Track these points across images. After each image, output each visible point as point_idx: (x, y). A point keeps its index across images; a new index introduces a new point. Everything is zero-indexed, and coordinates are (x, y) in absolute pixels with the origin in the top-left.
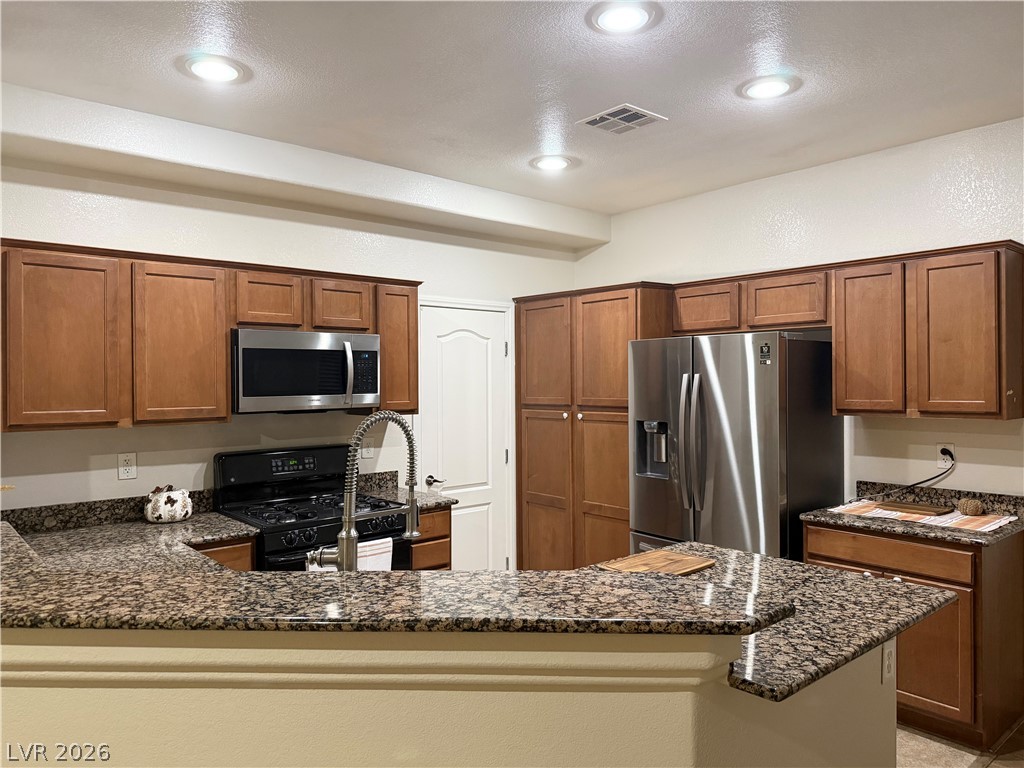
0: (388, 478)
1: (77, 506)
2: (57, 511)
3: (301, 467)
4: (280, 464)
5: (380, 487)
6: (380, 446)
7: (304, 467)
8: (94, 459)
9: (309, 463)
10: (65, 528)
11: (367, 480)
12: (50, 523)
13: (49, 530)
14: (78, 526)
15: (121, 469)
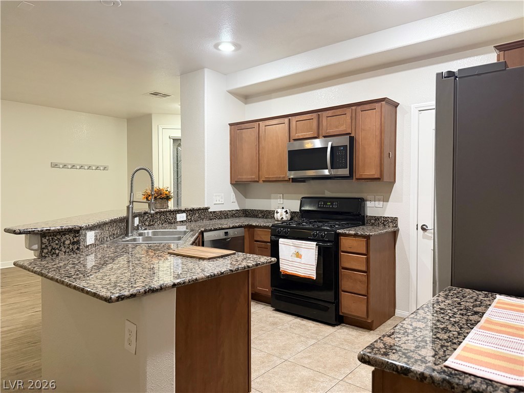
0: (390, 221)
1: (266, 211)
2: (262, 212)
3: (331, 206)
4: (322, 203)
5: (385, 225)
6: (388, 201)
7: (332, 206)
8: (273, 195)
9: (335, 205)
10: (263, 218)
11: (375, 220)
12: (260, 215)
13: (260, 218)
14: (266, 218)
15: (279, 200)
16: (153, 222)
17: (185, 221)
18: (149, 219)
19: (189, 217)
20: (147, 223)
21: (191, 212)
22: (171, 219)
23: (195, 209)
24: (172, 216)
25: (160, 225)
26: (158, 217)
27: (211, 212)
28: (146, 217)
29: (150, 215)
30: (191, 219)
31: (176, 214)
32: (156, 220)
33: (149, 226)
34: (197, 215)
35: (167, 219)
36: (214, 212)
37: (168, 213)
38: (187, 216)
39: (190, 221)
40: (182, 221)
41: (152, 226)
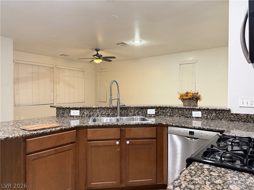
16: (173, 114)
17: (201, 118)
18: (170, 112)
19: (205, 115)
20: (169, 114)
21: (207, 111)
22: (187, 114)
23: (210, 109)
24: (188, 112)
25: (178, 117)
26: (177, 111)
27: (232, 114)
28: (168, 110)
29: (170, 110)
30: (207, 117)
31: (192, 111)
32: (175, 113)
33: (170, 116)
34: (214, 115)
35: (184, 114)
36: (236, 114)
37: (184, 110)
38: (202, 114)
39: (206, 118)
40: (198, 118)
41: (172, 117)
